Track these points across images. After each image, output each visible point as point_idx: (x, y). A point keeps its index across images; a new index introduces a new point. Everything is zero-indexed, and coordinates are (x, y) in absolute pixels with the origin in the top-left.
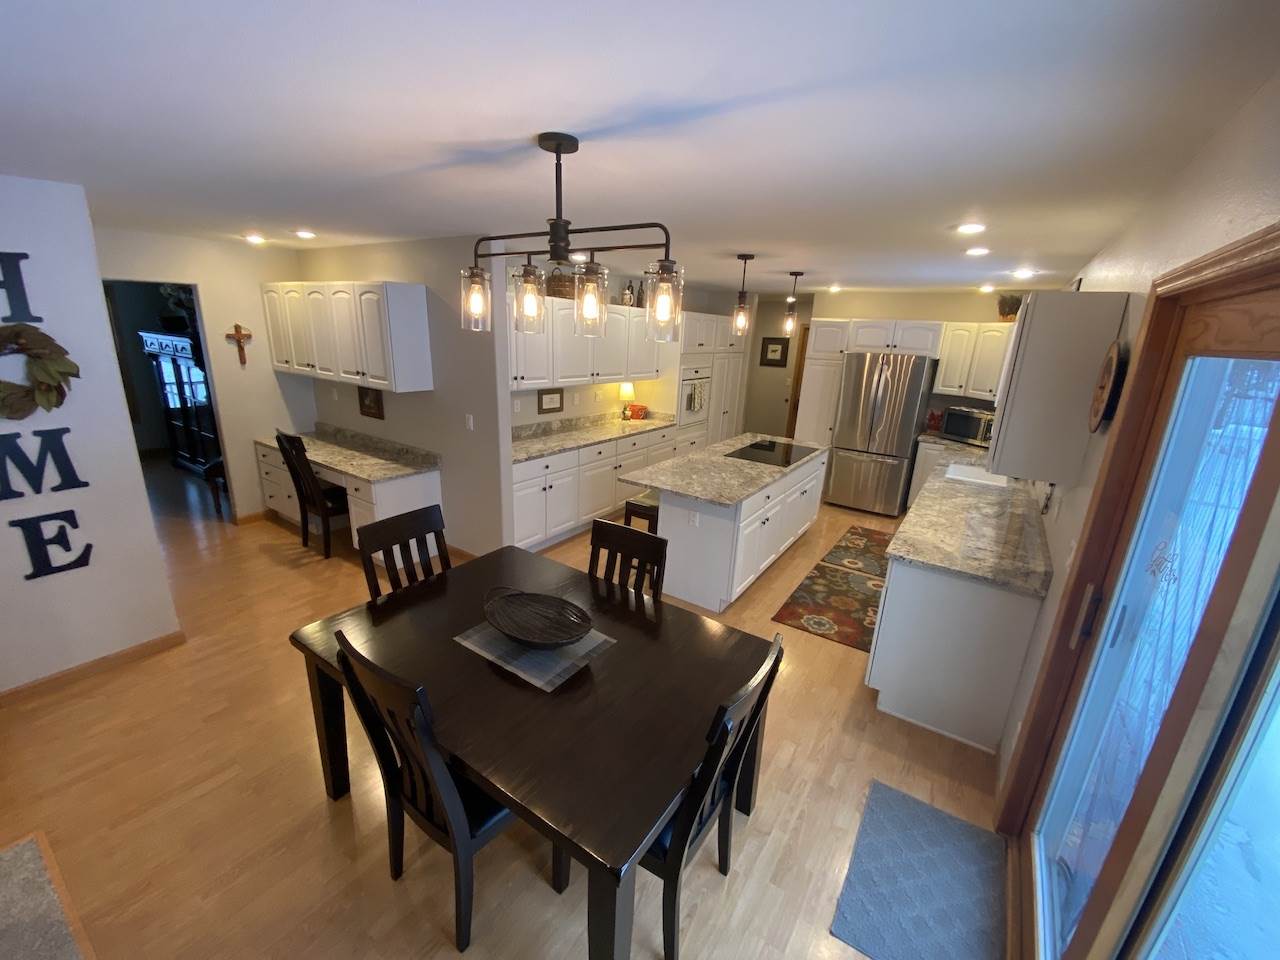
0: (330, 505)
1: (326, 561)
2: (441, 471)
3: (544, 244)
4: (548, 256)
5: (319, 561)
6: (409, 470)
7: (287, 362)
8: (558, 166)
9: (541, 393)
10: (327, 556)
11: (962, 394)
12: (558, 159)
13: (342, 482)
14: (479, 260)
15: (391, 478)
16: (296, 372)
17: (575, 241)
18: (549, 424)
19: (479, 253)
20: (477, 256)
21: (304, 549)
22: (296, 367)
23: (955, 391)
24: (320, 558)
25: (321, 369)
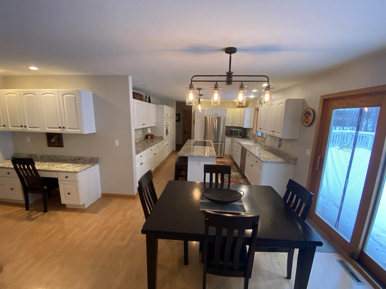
0: (45, 187)
1: (46, 214)
2: (99, 164)
3: (225, 78)
4: (226, 83)
5: (42, 214)
6: (88, 166)
7: (4, 126)
8: (230, 57)
10: (46, 211)
11: (232, 126)
12: (230, 55)
13: (54, 176)
14: (193, 82)
15: (84, 169)
16: (11, 130)
17: (234, 78)
19: (193, 80)
20: (192, 81)
21: (28, 212)
22: (11, 128)
23: (230, 125)
24: (41, 213)
25: (30, 127)
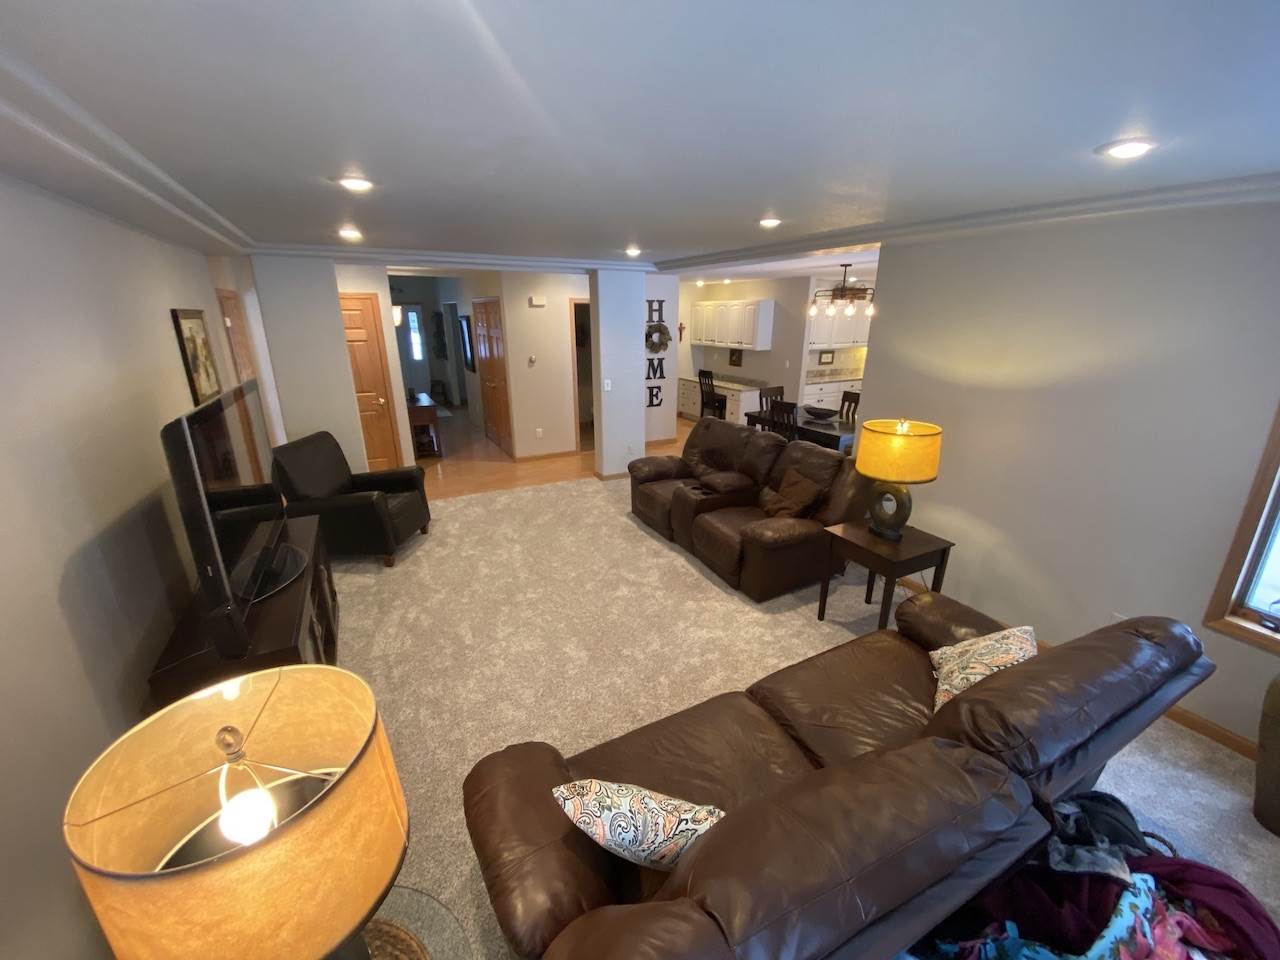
7: (699, 340)
9: (822, 352)
18: (824, 371)
